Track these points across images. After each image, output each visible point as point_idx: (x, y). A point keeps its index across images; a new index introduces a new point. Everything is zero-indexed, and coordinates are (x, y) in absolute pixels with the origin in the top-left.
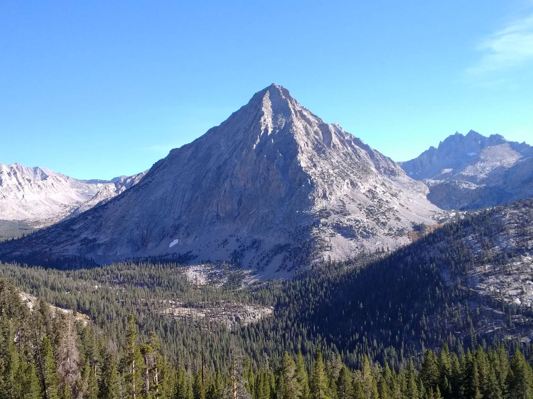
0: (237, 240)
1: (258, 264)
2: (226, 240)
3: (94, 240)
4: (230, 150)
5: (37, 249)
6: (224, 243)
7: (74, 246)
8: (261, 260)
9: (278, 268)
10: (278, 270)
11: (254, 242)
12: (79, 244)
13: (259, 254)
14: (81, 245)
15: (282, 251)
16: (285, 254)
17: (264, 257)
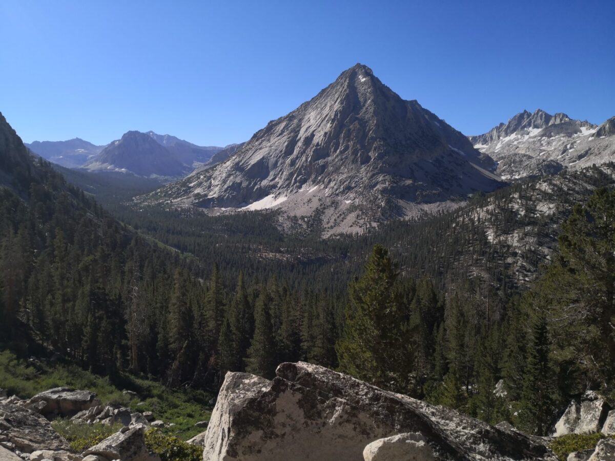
0: (320, 200)
1: (335, 220)
2: (310, 199)
3: (206, 195)
4: (317, 122)
5: (161, 201)
6: (308, 201)
7: (190, 200)
8: (338, 217)
9: (352, 224)
10: (351, 226)
11: (333, 203)
12: (193, 198)
13: (337, 212)
14: (195, 199)
15: (356, 210)
16: (358, 212)
17: (340, 215)
